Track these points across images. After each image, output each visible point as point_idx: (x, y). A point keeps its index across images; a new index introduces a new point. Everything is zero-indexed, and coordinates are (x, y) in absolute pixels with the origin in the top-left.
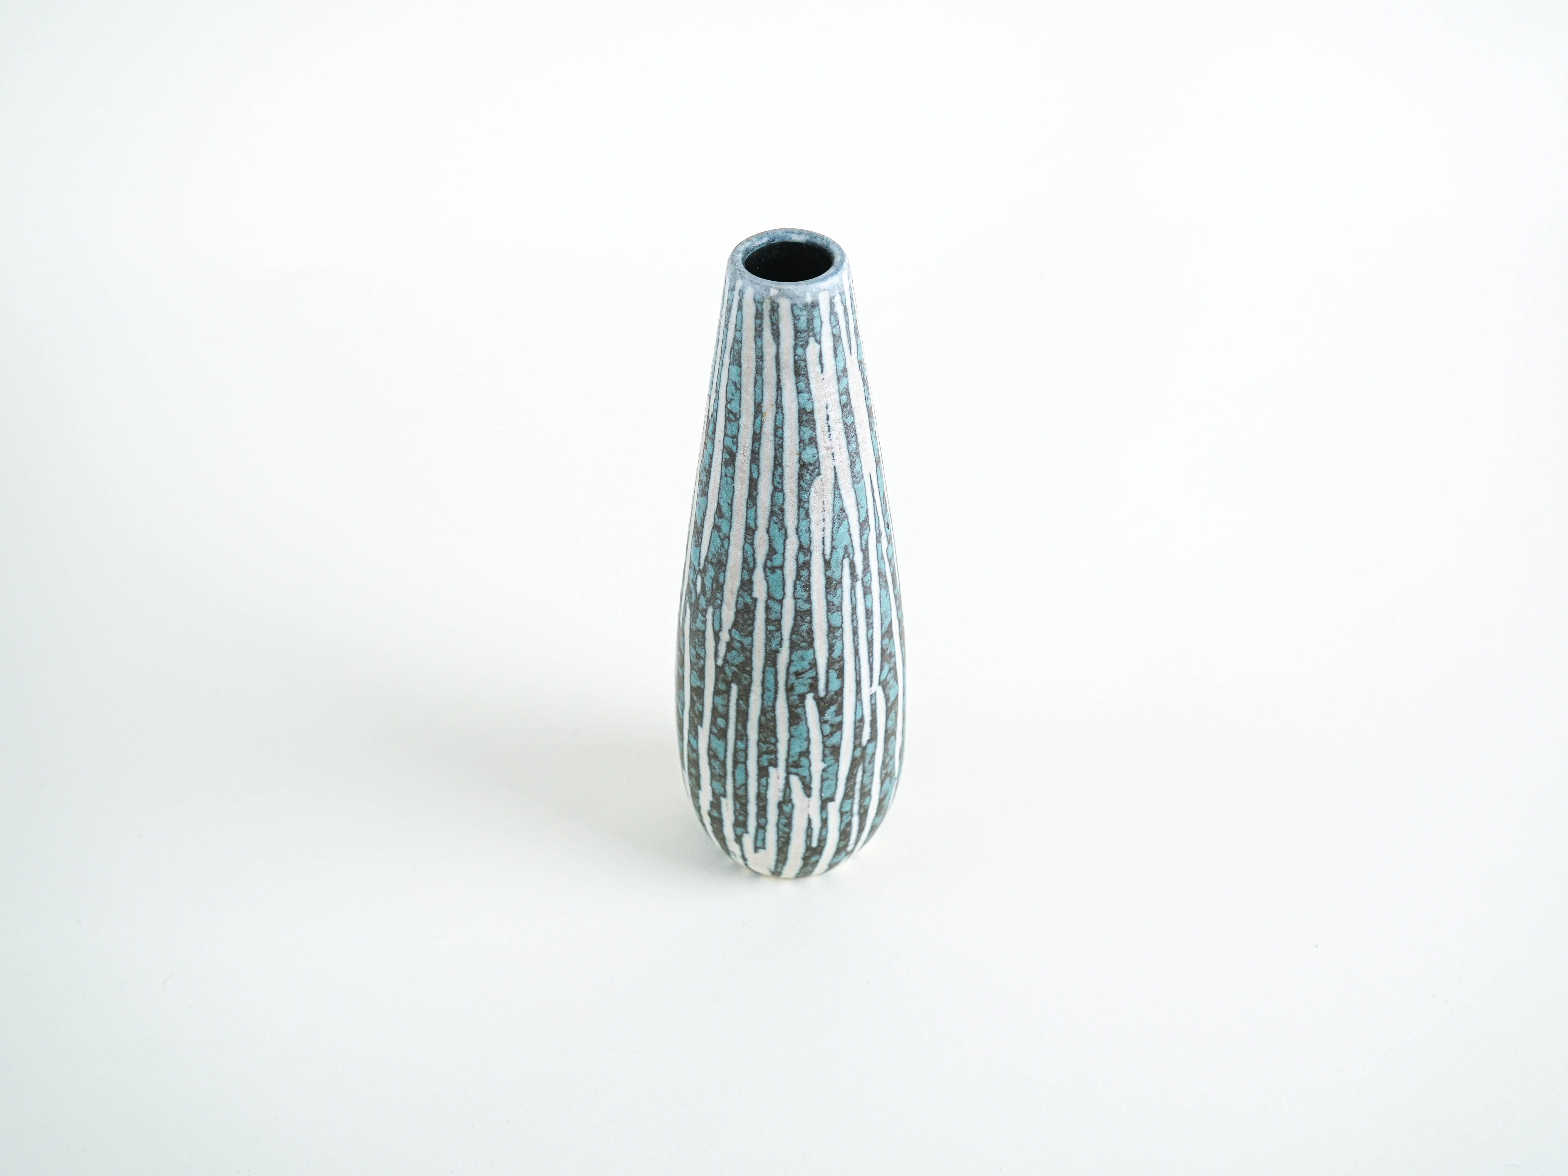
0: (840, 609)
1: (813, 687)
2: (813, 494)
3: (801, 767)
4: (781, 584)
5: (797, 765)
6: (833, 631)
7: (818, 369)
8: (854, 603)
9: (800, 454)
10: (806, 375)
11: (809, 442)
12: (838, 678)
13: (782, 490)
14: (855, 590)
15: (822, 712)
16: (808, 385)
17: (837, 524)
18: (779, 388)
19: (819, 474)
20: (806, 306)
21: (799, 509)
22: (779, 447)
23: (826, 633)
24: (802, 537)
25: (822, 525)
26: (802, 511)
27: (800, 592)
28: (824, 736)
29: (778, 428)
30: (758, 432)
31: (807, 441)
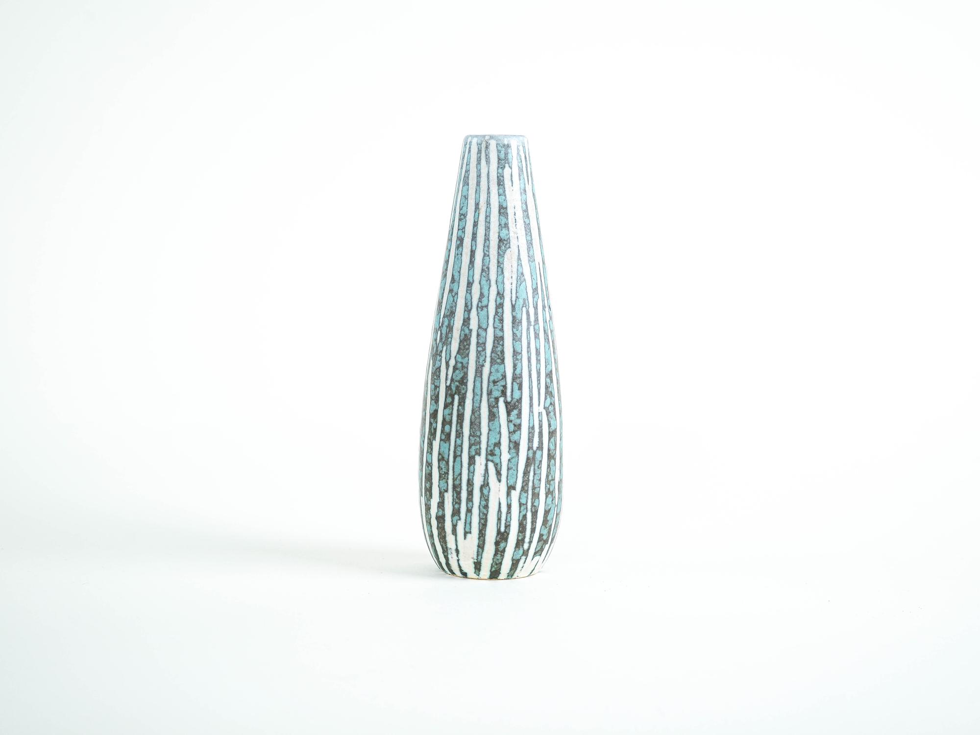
0: (520, 340)
1: (504, 393)
2: (506, 259)
3: (495, 455)
4: (486, 318)
5: (492, 454)
6: (516, 353)
7: (510, 183)
8: (529, 339)
9: (499, 233)
10: (503, 185)
11: (504, 226)
12: (519, 389)
13: (488, 256)
14: (529, 331)
15: (509, 413)
16: (504, 191)
17: (519, 283)
18: (489, 193)
19: (510, 247)
20: (504, 145)
21: (497, 268)
22: (488, 229)
23: (512, 355)
24: (499, 286)
25: (510, 281)
26: (500, 270)
27: (497, 323)
28: (510, 433)
29: (487, 217)
30: (476, 221)
31: (503, 226)
